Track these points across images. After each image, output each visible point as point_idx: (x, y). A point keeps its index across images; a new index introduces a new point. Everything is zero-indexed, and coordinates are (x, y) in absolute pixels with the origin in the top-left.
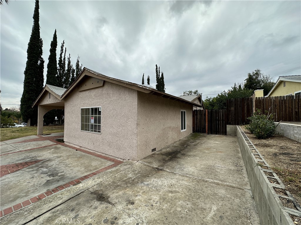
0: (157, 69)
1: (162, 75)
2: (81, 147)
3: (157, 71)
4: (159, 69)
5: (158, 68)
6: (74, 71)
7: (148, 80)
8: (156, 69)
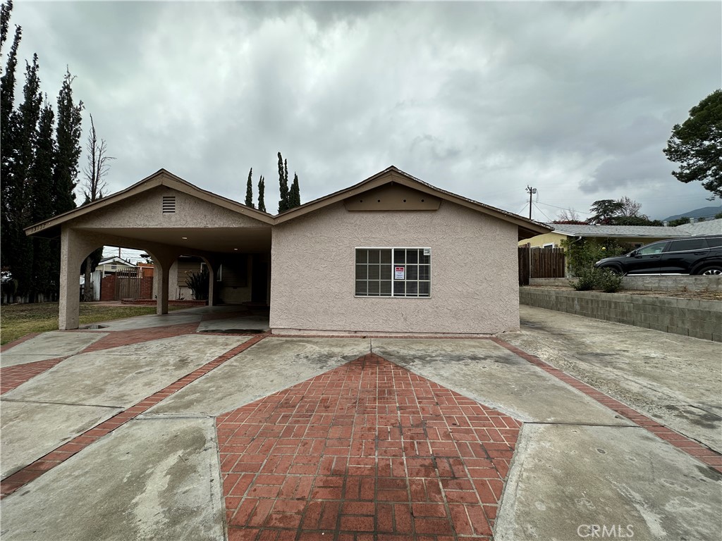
0: (280, 162)
1: (296, 180)
2: (356, 332)
3: (281, 169)
4: (286, 164)
5: (284, 162)
6: (49, 115)
7: (261, 186)
8: (279, 164)
